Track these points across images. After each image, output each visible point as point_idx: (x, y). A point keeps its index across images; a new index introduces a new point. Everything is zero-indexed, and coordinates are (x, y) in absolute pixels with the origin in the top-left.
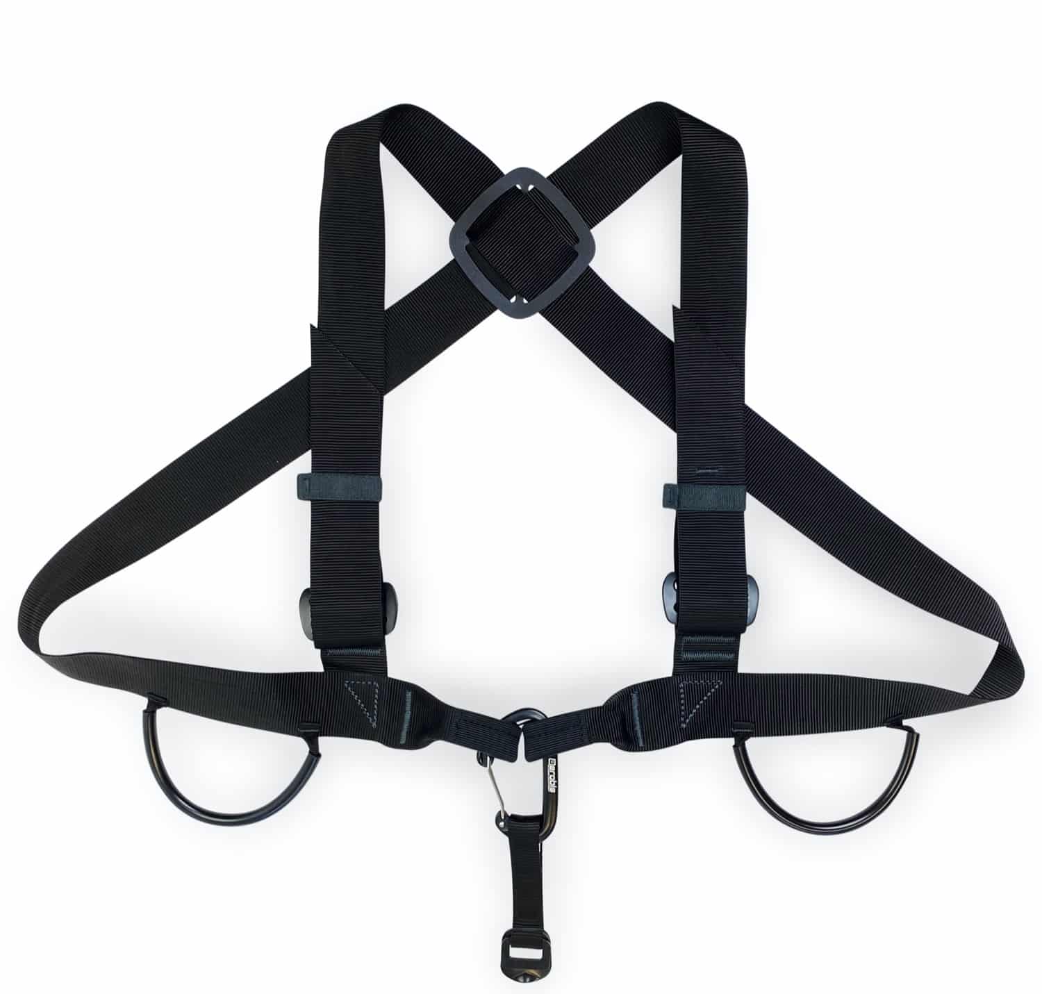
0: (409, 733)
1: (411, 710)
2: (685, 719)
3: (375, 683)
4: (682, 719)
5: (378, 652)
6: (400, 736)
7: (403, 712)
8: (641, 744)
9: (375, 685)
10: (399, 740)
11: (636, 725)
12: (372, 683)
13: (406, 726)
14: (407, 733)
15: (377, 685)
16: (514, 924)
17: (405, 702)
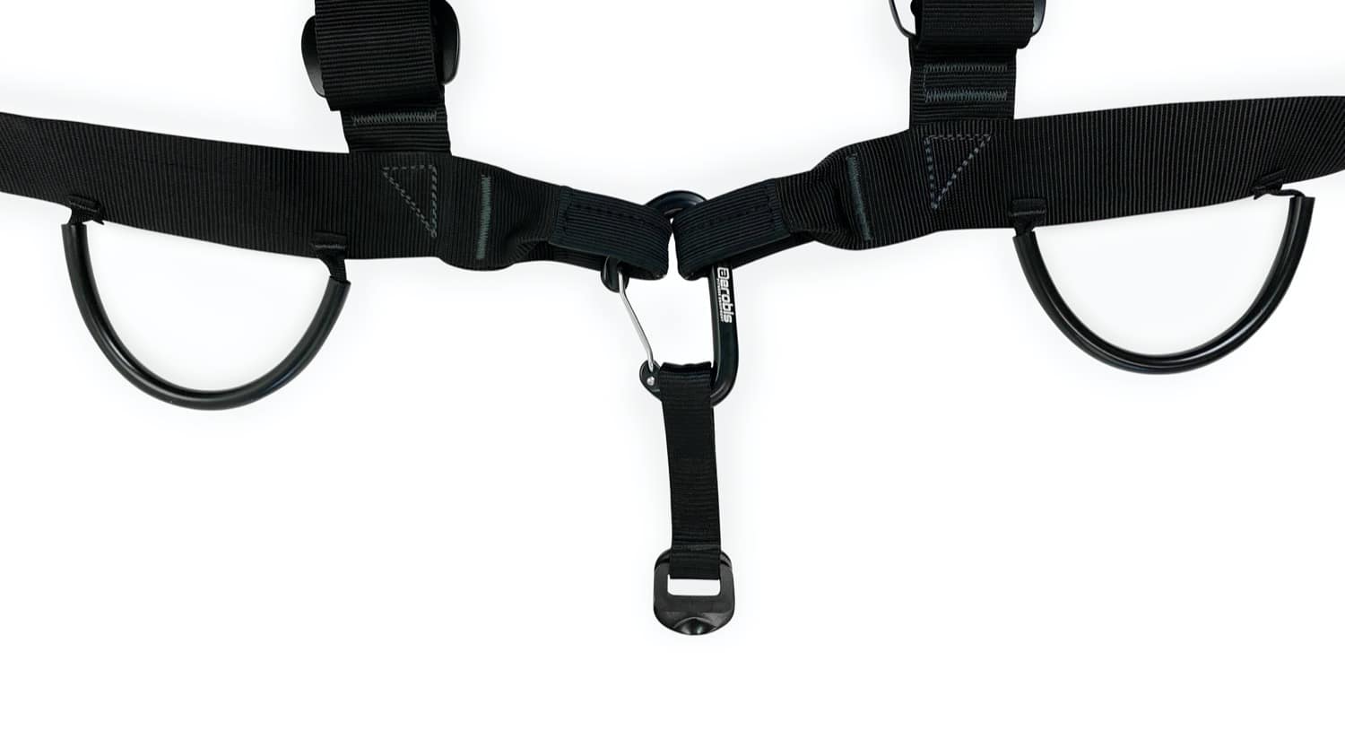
0: (489, 241)
1: (492, 205)
2: (937, 197)
3: (430, 167)
4: (932, 195)
5: (432, 117)
6: (476, 246)
7: (478, 209)
8: (868, 237)
9: (431, 170)
10: (475, 254)
11: (857, 206)
12: (426, 167)
13: (484, 230)
14: (487, 242)
15: (435, 170)
16: (674, 539)
17: (481, 193)
